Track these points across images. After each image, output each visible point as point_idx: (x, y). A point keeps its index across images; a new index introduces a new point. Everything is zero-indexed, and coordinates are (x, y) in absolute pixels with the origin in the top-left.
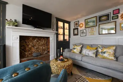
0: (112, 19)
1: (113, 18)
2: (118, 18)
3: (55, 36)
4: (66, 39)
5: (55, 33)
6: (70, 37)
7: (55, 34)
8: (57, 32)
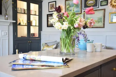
0: (101, 6)
1: (102, 4)
2: (107, 4)
3: (11, 28)
4: (34, 34)
5: (11, 22)
6: (42, 30)
7: (10, 25)
8: (15, 21)
